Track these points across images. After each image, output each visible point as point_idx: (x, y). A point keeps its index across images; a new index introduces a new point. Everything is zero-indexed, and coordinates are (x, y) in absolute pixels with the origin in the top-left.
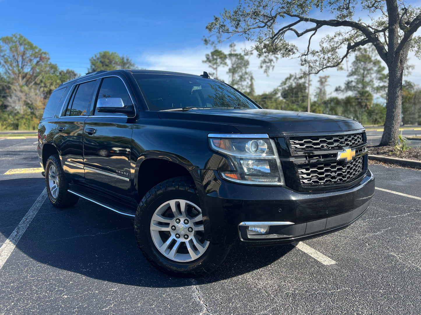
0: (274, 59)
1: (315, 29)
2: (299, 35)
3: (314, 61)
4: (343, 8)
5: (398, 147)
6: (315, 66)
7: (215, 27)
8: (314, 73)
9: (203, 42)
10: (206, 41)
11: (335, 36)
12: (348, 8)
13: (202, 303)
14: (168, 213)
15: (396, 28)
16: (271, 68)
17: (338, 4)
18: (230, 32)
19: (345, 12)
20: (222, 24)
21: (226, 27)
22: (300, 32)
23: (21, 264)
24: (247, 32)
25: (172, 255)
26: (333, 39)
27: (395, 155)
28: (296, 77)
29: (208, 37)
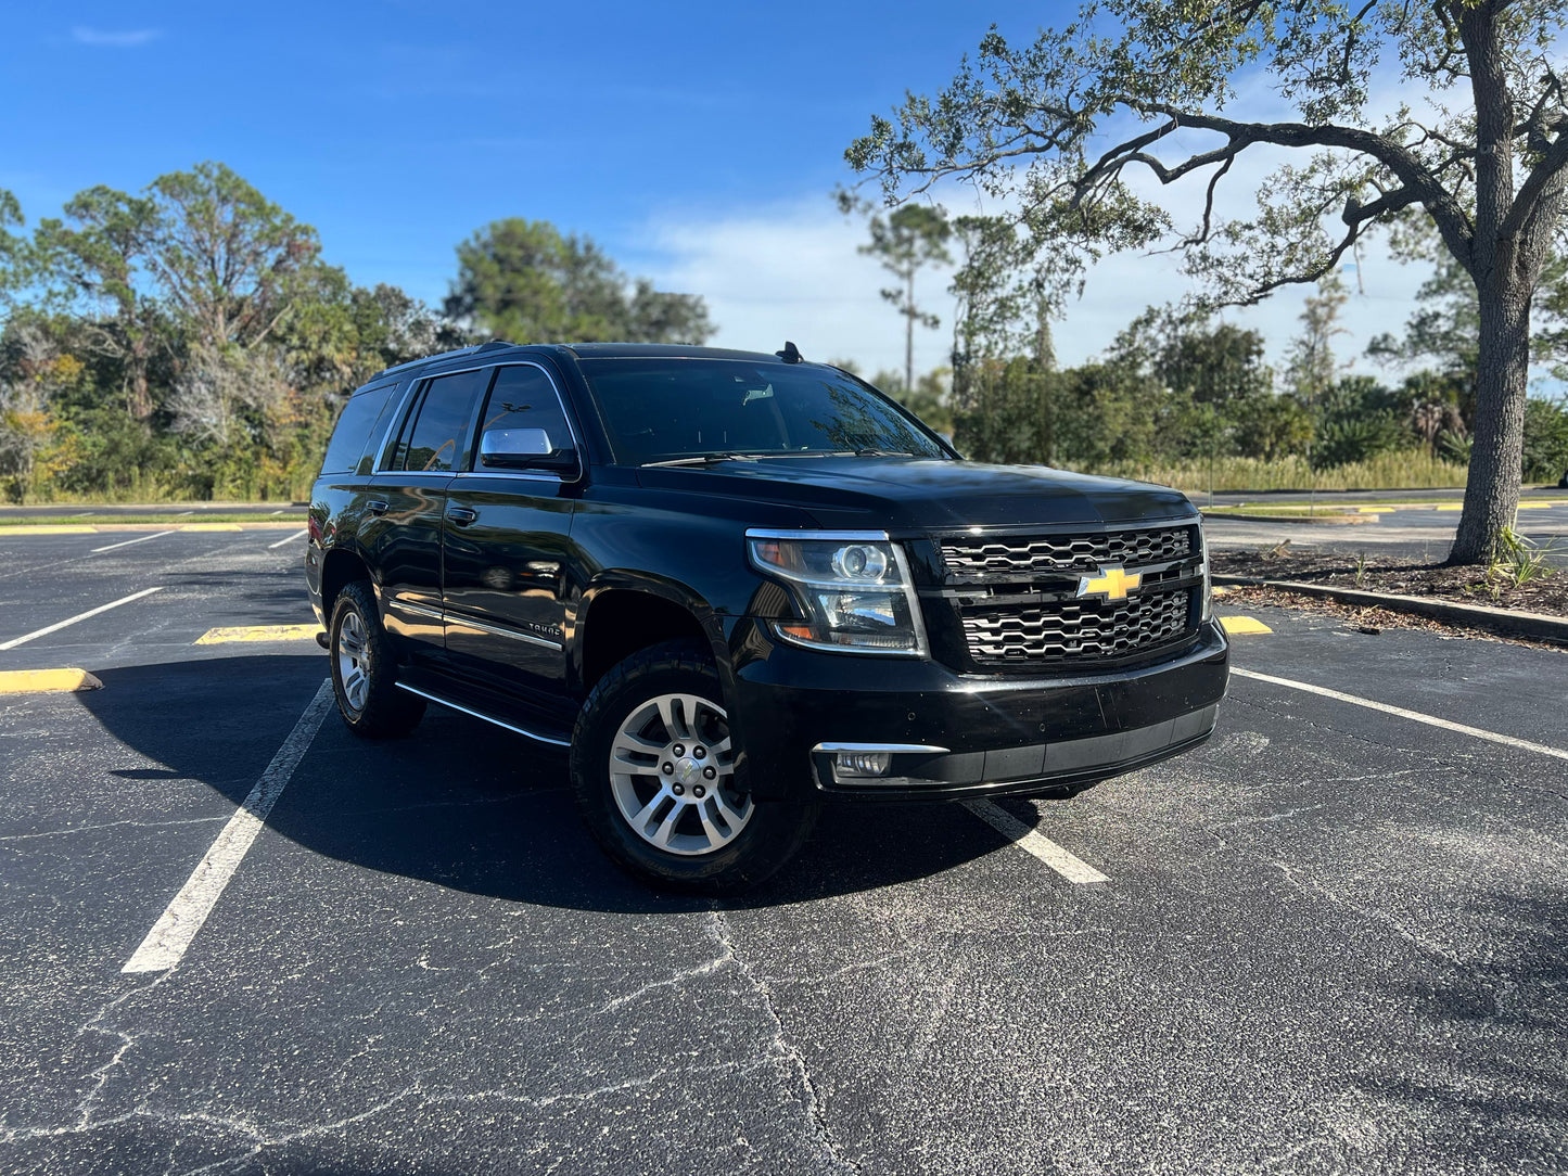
0: (1086, 259)
1: (1227, 155)
2: (1166, 177)
3: (1236, 258)
4: (1328, 79)
5: (1502, 569)
6: (1239, 278)
7: (876, 152)
8: (1236, 303)
9: (835, 204)
10: (844, 199)
11: (1313, 170)
12: (1345, 77)
13: (724, 942)
14: (653, 731)
15: (1502, 152)
16: (1074, 289)
17: (1308, 63)
18: (928, 170)
19: (1336, 93)
20: (899, 140)
21: (914, 152)
22: (1170, 166)
23: (285, 859)
24: (986, 168)
25: (661, 838)
26: (1304, 178)
27: (1484, 596)
28: (1169, 316)
29: (853, 189)
